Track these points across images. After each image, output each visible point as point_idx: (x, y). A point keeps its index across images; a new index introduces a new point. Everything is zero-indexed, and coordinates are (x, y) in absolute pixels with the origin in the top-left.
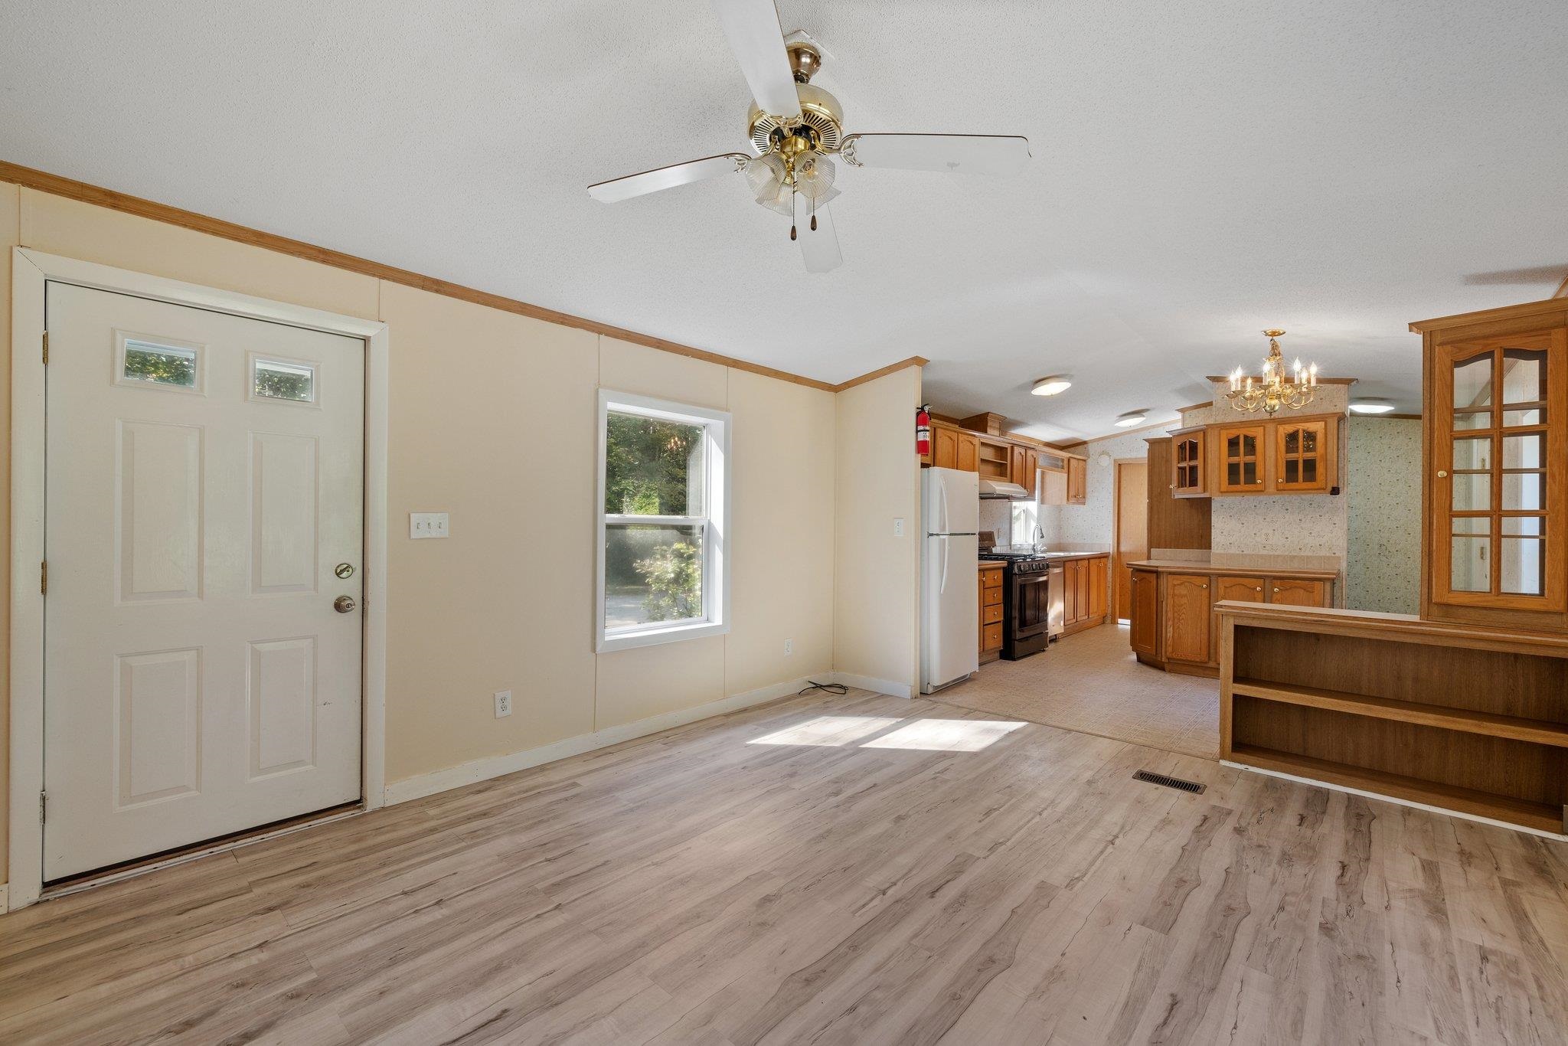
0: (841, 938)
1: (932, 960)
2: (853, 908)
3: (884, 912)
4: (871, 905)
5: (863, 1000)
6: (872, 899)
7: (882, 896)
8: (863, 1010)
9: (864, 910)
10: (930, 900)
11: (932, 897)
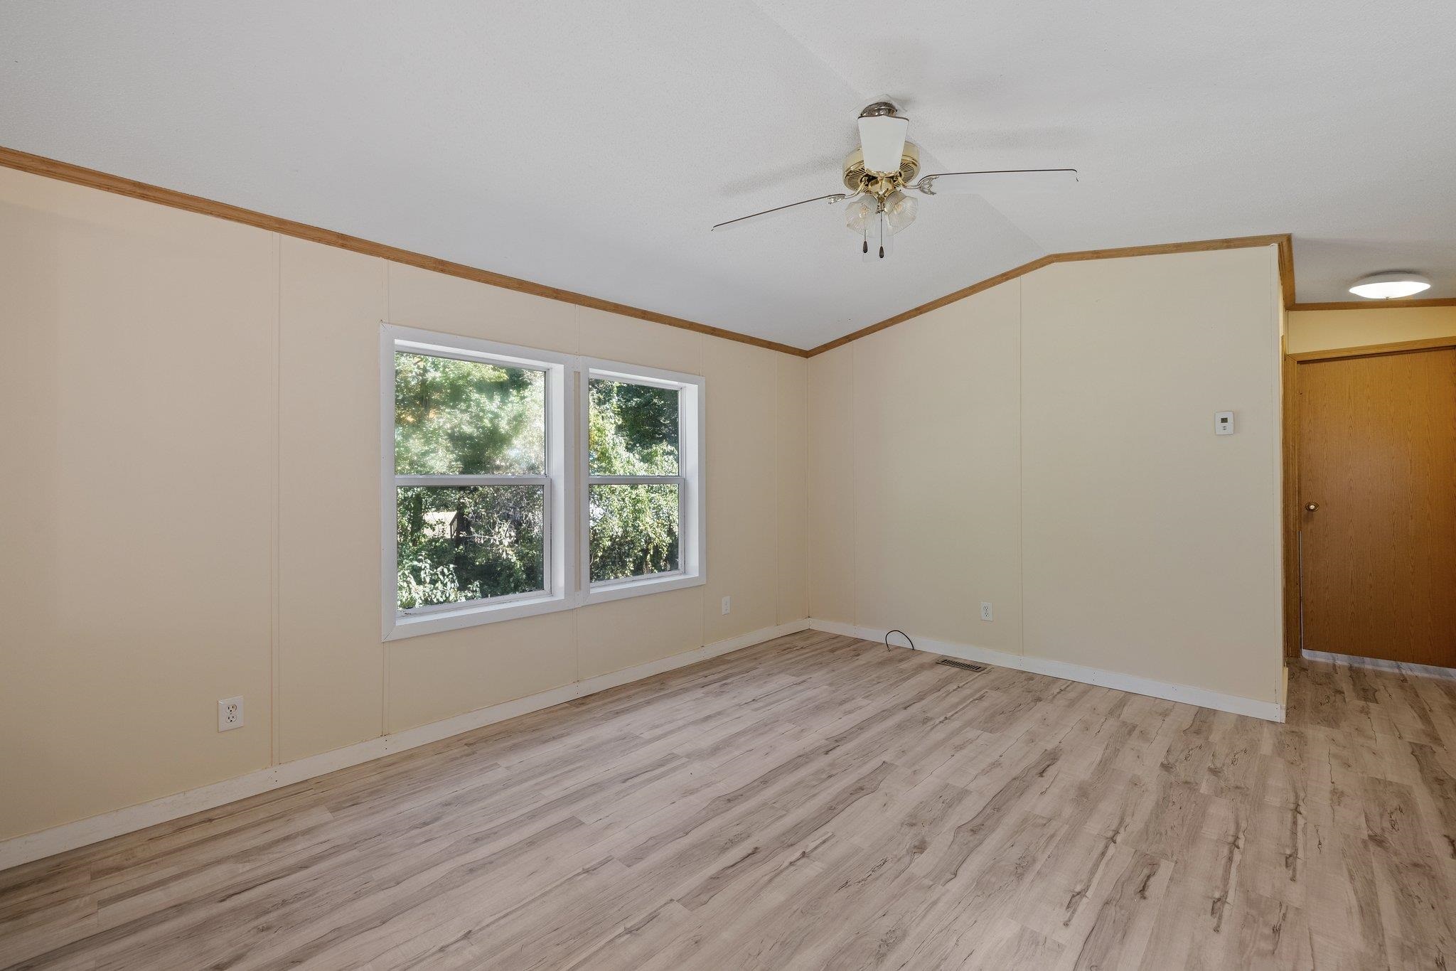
0: (843, 815)
1: (773, 801)
2: (834, 840)
3: (805, 836)
4: (818, 842)
5: (824, 780)
6: (816, 848)
7: (807, 851)
8: (824, 776)
9: (824, 838)
10: (758, 846)
11: (756, 848)
